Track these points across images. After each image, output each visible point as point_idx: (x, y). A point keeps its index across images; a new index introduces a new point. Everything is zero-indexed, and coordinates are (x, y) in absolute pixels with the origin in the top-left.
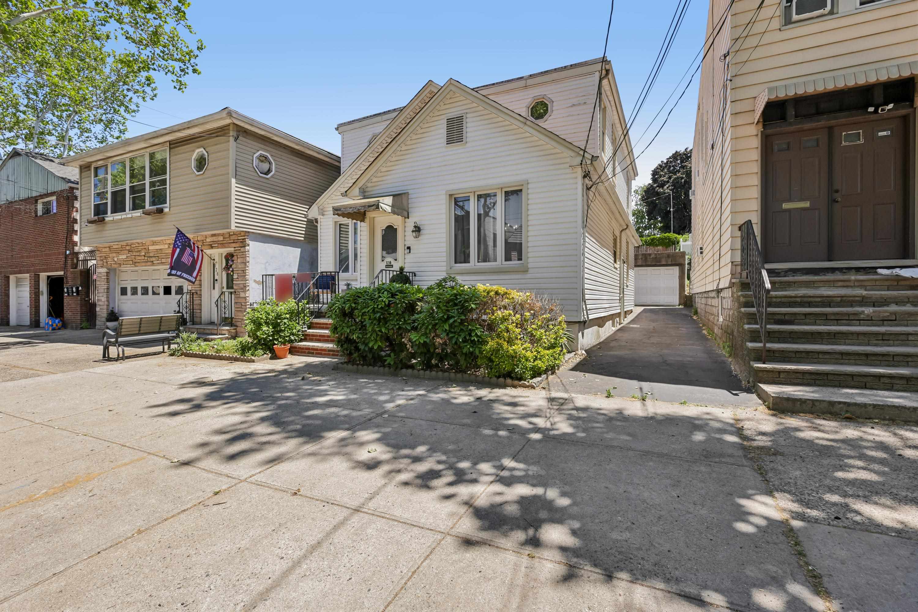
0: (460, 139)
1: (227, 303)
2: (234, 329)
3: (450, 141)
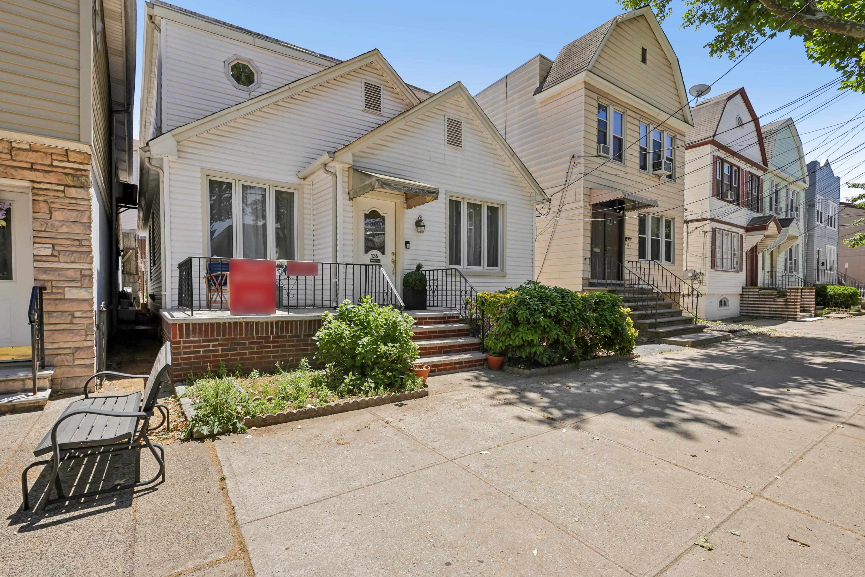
0: (457, 144)
3: (450, 142)
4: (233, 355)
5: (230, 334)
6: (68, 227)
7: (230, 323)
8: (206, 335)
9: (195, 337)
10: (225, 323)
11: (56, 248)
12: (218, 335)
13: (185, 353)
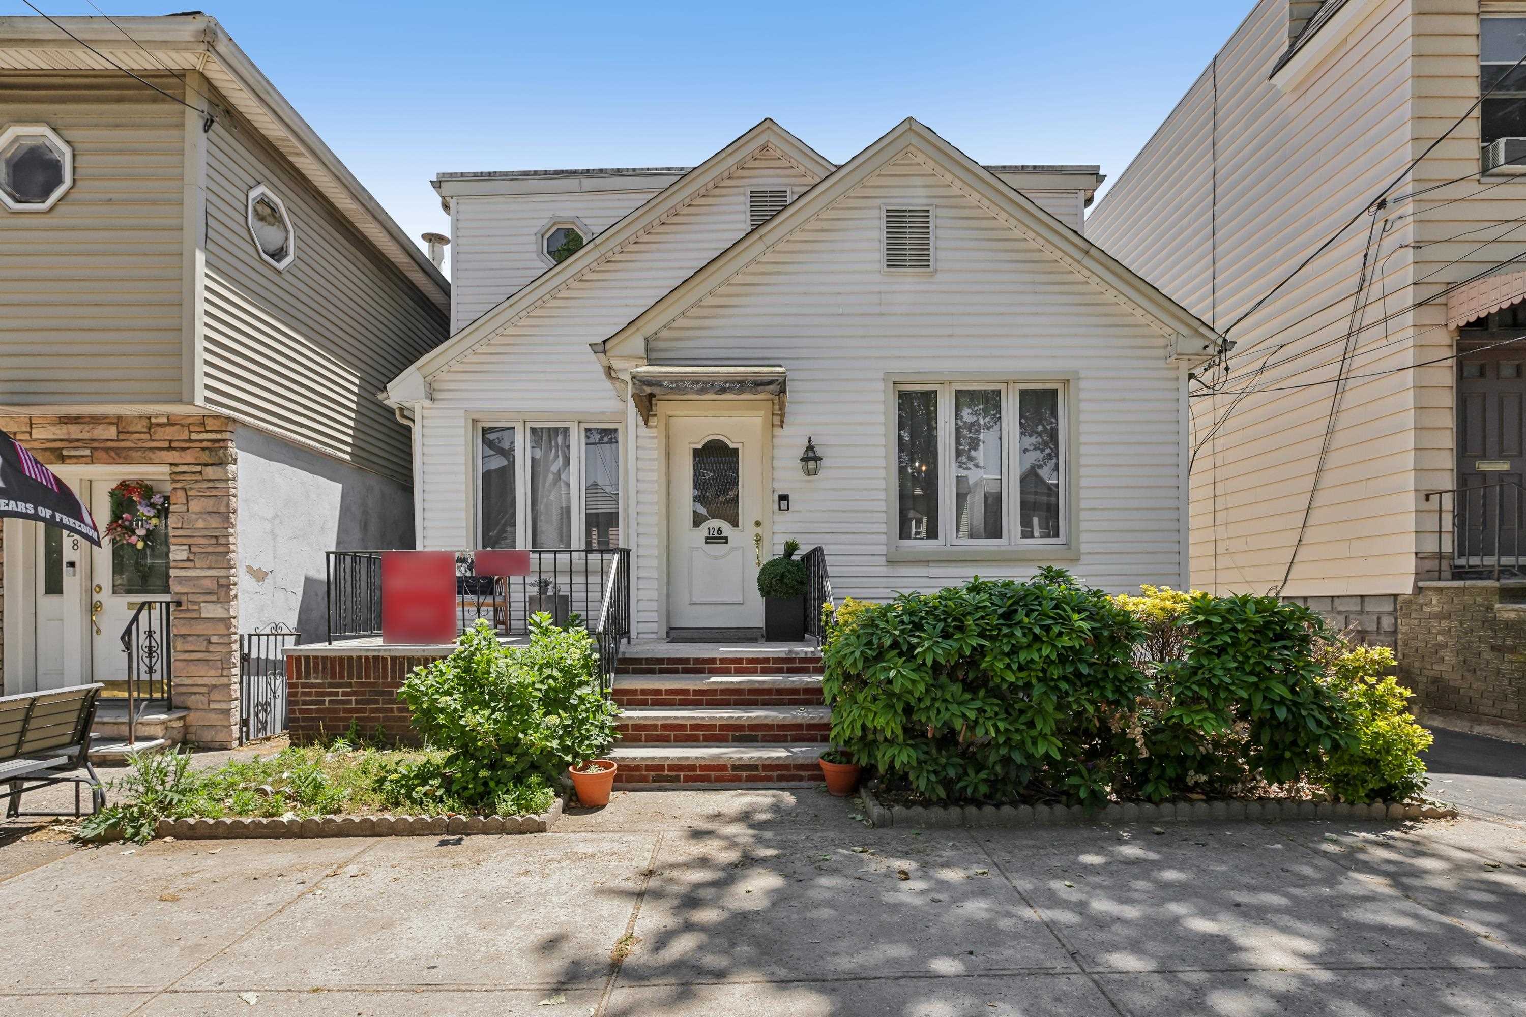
0: (922, 261)
1: (157, 636)
2: (179, 719)
3: (894, 261)
4: (373, 711)
5: (368, 676)
6: (204, 520)
7: (367, 658)
8: (333, 676)
9: (316, 678)
10: (360, 658)
11: (193, 549)
12: (350, 676)
13: (305, 703)
